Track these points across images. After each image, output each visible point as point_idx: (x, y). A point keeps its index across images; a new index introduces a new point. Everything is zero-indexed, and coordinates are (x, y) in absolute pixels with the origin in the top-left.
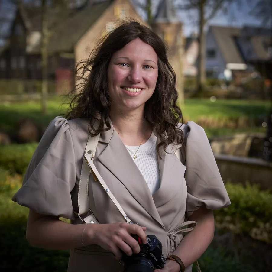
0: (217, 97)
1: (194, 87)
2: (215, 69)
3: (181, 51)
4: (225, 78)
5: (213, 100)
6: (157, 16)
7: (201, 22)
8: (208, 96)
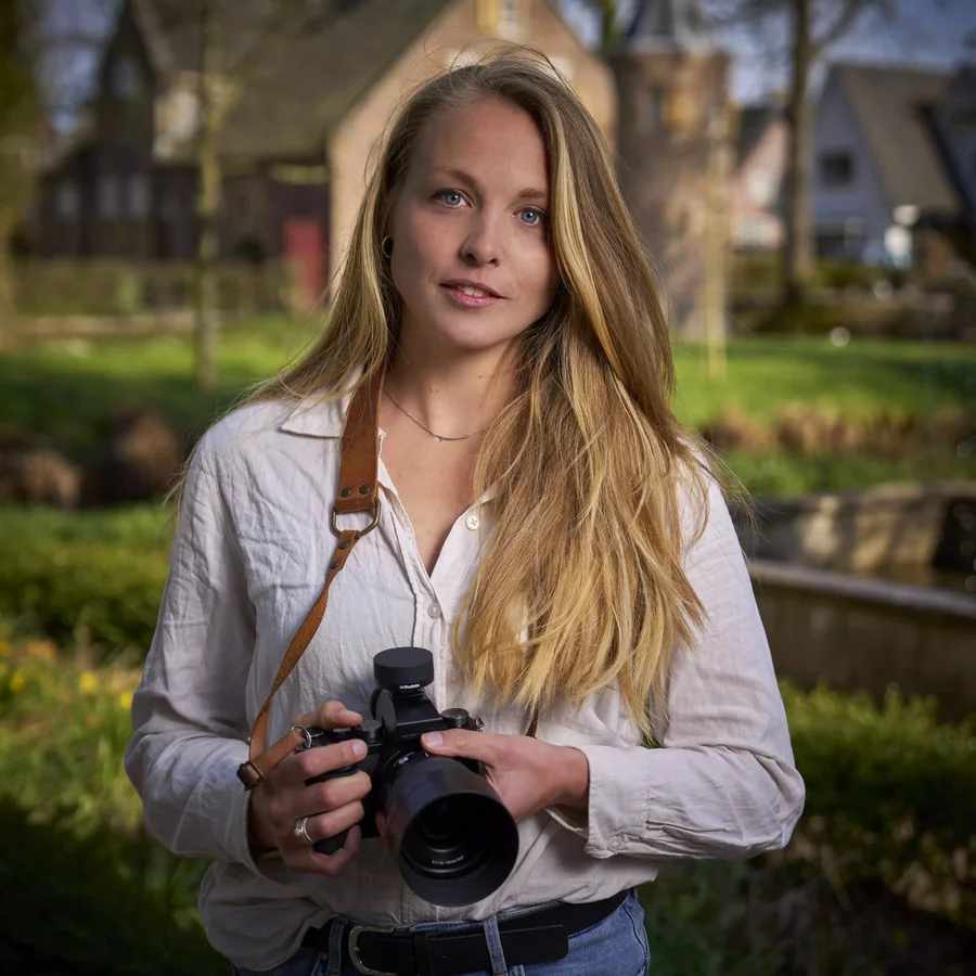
0: (856, 331)
1: (768, 292)
2: (852, 225)
3: (722, 158)
4: (890, 258)
5: (838, 341)
6: (633, 30)
7: (800, 53)
8: (820, 326)
